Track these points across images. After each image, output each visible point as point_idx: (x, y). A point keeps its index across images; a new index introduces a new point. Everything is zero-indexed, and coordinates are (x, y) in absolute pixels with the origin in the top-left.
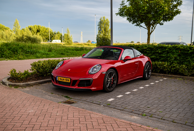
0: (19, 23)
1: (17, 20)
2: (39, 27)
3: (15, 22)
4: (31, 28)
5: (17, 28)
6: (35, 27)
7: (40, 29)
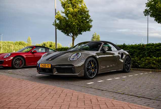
0: (30, 40)
1: (30, 37)
2: (51, 43)
3: (28, 39)
4: (45, 44)
5: (29, 44)
6: (49, 43)
7: (52, 44)
